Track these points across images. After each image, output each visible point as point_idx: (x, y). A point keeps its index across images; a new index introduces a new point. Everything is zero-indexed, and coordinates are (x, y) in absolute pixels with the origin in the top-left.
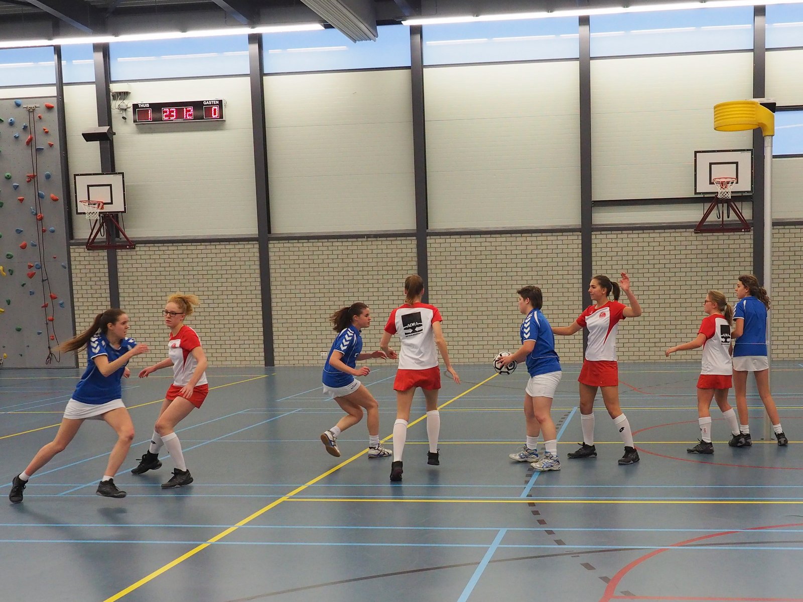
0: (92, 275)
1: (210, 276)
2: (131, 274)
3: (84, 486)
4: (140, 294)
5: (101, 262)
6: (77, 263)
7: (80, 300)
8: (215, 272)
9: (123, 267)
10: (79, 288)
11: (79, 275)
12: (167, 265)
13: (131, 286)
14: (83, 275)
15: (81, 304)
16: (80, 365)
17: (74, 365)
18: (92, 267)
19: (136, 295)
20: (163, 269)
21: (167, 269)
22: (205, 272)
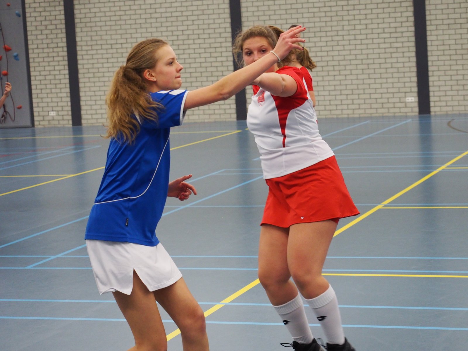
0: (47, 23)
1: (174, 19)
2: (88, 20)
3: (53, 257)
4: (99, 42)
5: (57, 8)
6: (32, 10)
7: (36, 51)
8: (179, 14)
9: (80, 13)
10: (34, 37)
11: (34, 24)
12: (128, 8)
13: (89, 34)
14: (39, 23)
15: (36, 56)
16: (36, 123)
17: (29, 123)
18: (48, 14)
19: (94, 43)
20: (123, 13)
21: (127, 13)
22: (169, 15)
